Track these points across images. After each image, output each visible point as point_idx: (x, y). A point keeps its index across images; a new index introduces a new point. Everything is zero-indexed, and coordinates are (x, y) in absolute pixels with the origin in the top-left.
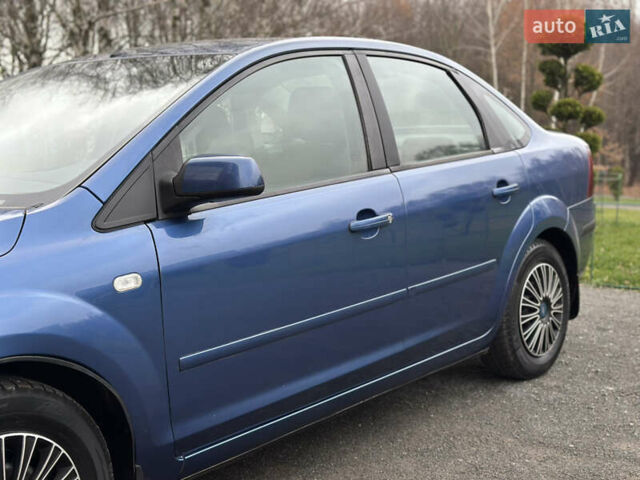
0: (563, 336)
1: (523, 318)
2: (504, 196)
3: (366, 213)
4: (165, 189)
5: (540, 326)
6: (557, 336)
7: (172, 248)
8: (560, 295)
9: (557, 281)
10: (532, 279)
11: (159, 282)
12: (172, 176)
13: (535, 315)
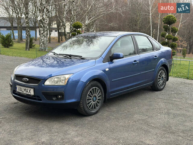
0: (165, 84)
1: (158, 80)
2: (156, 59)
3: (135, 61)
4: (110, 57)
5: (161, 82)
6: (164, 84)
7: (112, 65)
8: (165, 77)
9: (165, 74)
10: (160, 73)
11: (110, 69)
12: (111, 55)
13: (160, 79)
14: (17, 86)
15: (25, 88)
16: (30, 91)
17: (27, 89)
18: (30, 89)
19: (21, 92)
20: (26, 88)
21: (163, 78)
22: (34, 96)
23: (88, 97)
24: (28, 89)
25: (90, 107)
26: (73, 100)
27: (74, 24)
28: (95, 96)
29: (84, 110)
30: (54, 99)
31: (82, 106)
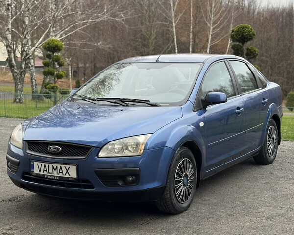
0: (277, 151)
1: (268, 143)
2: (264, 104)
3: (238, 108)
4: (203, 101)
5: (271, 147)
6: (275, 150)
8: (276, 137)
9: (276, 132)
10: (270, 131)
12: (203, 98)
13: (270, 142)
14: (35, 164)
15: (55, 166)
16: (67, 170)
17: (61, 168)
18: (67, 167)
19: (45, 173)
20: (59, 166)
21: (274, 141)
22: (77, 180)
23: (177, 178)
24: (63, 166)
25: (179, 197)
26: (155, 184)
27: (48, 44)
28: (186, 176)
29: (172, 203)
30: (120, 183)
31: (168, 196)
